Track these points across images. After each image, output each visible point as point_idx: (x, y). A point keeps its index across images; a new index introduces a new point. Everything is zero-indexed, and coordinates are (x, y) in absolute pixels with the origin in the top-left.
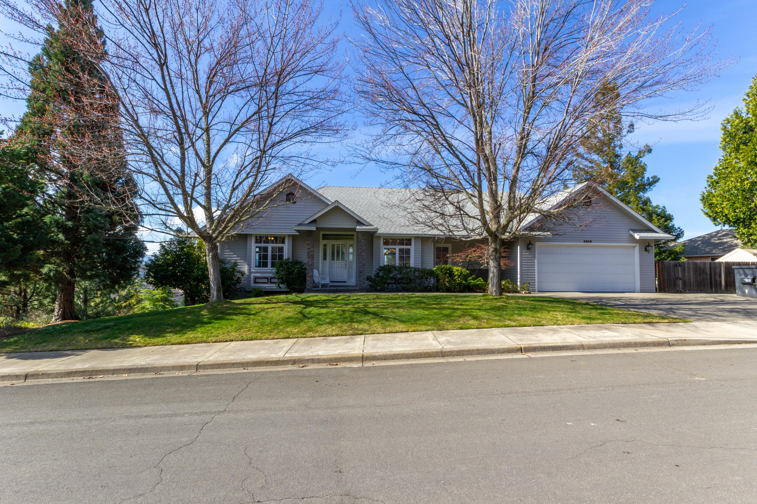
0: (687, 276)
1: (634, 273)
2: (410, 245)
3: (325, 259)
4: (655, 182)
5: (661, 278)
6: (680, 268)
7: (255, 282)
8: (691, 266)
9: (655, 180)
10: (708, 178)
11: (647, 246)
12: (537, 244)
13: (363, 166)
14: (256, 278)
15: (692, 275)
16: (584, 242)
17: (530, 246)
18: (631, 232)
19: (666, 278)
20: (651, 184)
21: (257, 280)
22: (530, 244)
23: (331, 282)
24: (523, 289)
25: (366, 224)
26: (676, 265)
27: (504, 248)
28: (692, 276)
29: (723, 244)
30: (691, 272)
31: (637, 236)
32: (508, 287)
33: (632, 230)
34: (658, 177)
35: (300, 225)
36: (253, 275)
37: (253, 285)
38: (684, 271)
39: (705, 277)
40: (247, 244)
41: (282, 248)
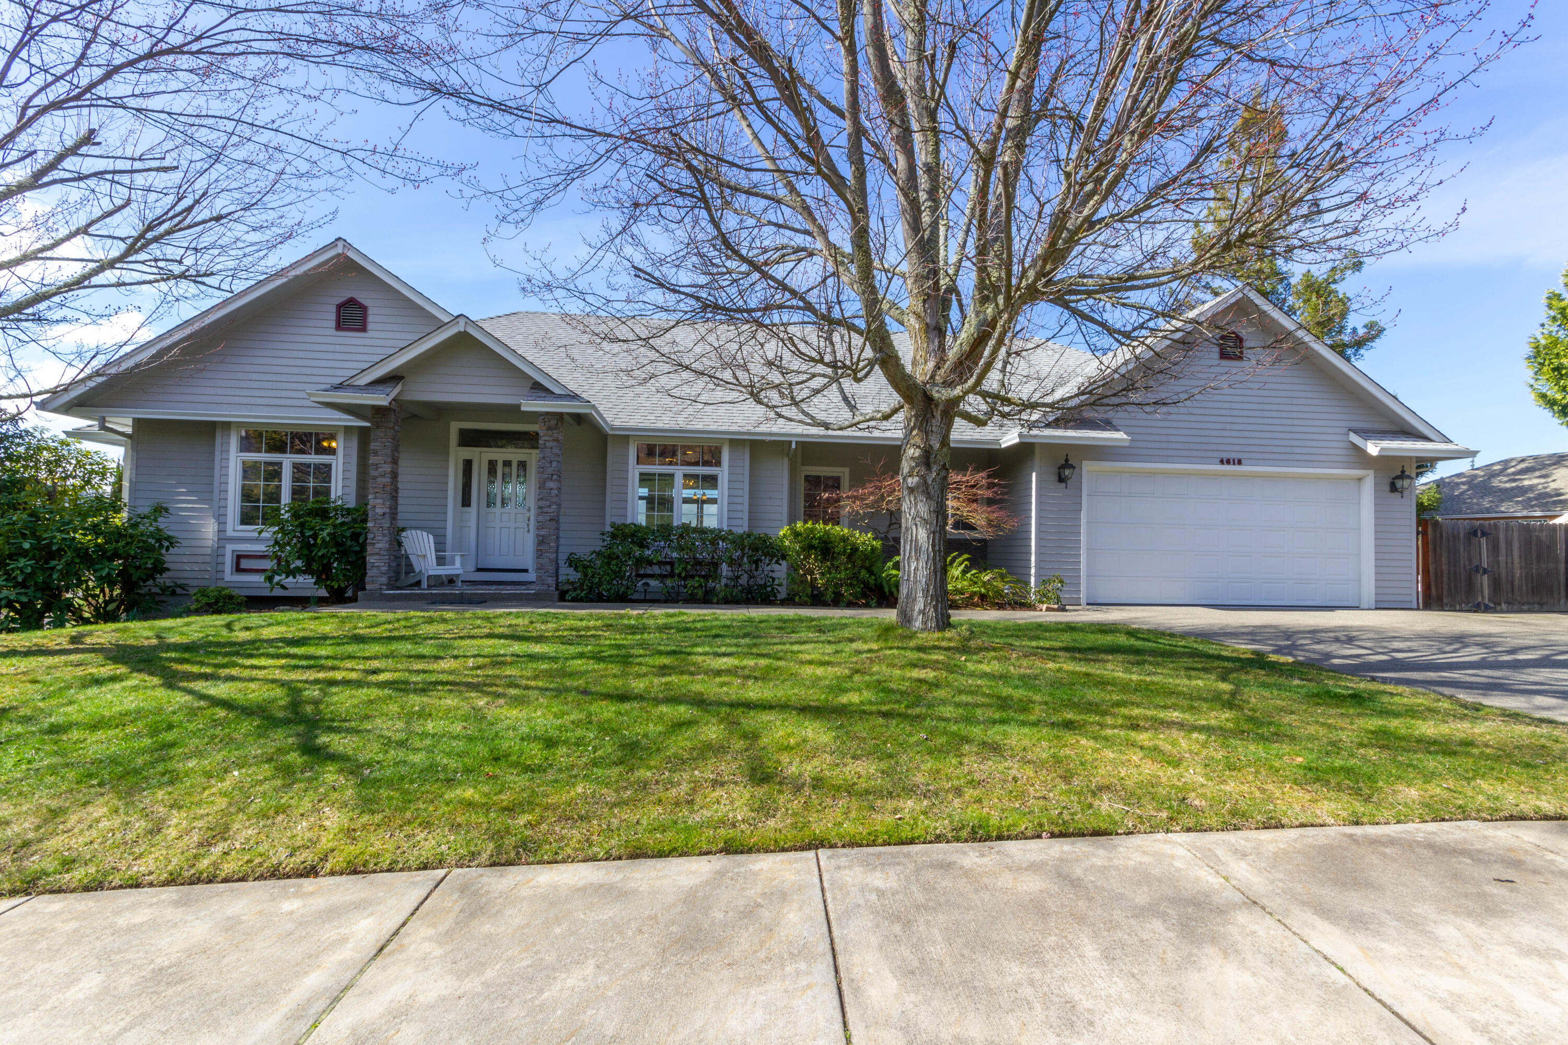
0: (1503, 565)
1: (1359, 555)
2: (718, 464)
3: (466, 502)
4: (1373, 339)
5: (1431, 567)
6: (1483, 541)
7: (239, 570)
8: (1516, 534)
9: (1374, 332)
10: (1549, 298)
11: (1397, 477)
12: (1088, 467)
13: (410, 112)
14: (239, 557)
15: (1516, 560)
16: (1222, 462)
17: (1067, 472)
18: (1355, 438)
19: (1445, 567)
20: (1360, 344)
21: (245, 564)
22: (1067, 465)
23: (479, 570)
24: (1044, 597)
25: (558, 391)
26: (1475, 533)
27: (989, 477)
28: (1517, 565)
29: (1523, 490)
30: (1516, 554)
31: (1373, 449)
32: (999, 593)
33: (1356, 432)
34: (1382, 324)
35: (340, 387)
36: (230, 548)
37: (229, 576)
38: (1495, 549)
39: (1551, 565)
40: (213, 453)
41: (329, 466)
